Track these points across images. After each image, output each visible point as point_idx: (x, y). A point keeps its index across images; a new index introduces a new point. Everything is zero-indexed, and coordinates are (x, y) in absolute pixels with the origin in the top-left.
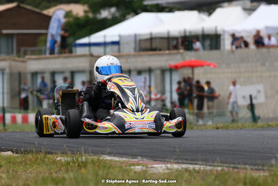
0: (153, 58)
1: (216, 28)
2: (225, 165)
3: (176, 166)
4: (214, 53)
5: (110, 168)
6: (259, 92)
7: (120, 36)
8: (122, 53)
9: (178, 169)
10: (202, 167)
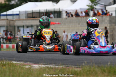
0: (33, 21)
1: (60, 9)
2: (64, 65)
3: (43, 66)
4: (59, 19)
5: (15, 66)
7: (19, 12)
8: (20, 19)
9: (44, 67)
10: (54, 66)
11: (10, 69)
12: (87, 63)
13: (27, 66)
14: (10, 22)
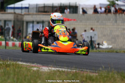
0: (44, 16)
1: (76, 3)
2: (77, 69)
3: (53, 69)
4: (75, 15)
5: (21, 68)
6: (95, 35)
7: (29, 5)
8: (30, 13)
10: (66, 70)
11: (15, 71)
12: (105, 67)
13: (34, 68)
14: (17, 16)
